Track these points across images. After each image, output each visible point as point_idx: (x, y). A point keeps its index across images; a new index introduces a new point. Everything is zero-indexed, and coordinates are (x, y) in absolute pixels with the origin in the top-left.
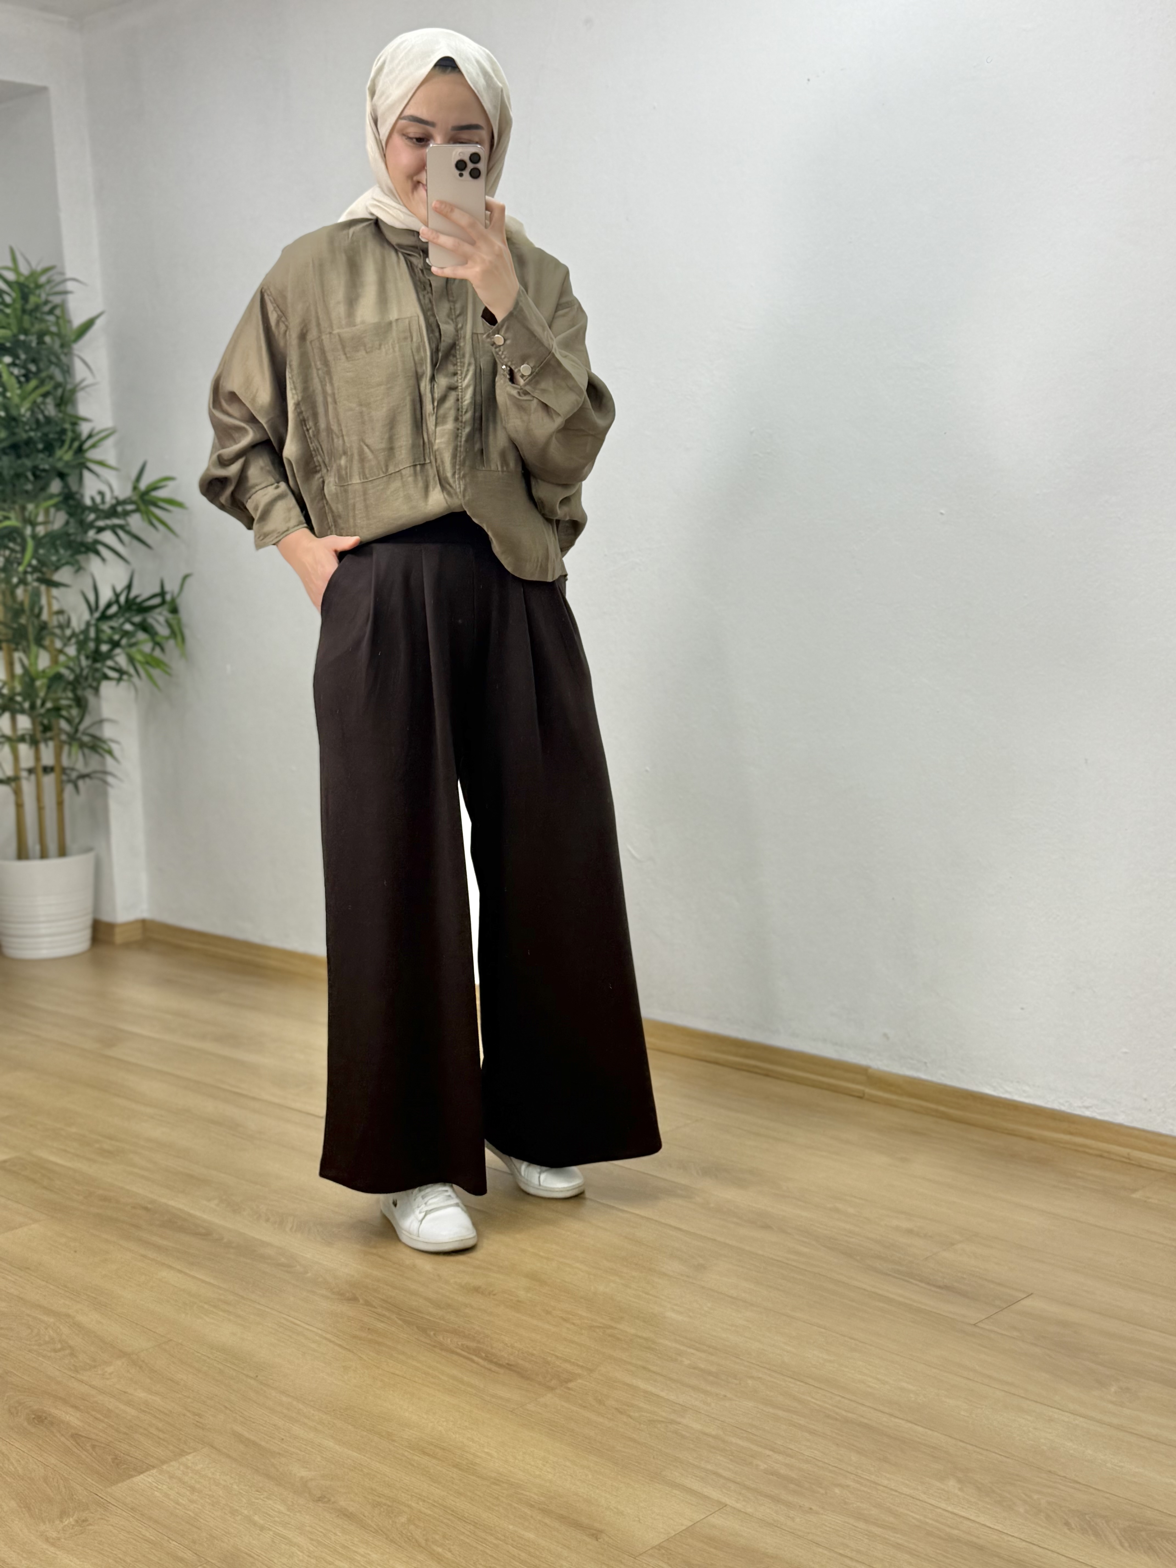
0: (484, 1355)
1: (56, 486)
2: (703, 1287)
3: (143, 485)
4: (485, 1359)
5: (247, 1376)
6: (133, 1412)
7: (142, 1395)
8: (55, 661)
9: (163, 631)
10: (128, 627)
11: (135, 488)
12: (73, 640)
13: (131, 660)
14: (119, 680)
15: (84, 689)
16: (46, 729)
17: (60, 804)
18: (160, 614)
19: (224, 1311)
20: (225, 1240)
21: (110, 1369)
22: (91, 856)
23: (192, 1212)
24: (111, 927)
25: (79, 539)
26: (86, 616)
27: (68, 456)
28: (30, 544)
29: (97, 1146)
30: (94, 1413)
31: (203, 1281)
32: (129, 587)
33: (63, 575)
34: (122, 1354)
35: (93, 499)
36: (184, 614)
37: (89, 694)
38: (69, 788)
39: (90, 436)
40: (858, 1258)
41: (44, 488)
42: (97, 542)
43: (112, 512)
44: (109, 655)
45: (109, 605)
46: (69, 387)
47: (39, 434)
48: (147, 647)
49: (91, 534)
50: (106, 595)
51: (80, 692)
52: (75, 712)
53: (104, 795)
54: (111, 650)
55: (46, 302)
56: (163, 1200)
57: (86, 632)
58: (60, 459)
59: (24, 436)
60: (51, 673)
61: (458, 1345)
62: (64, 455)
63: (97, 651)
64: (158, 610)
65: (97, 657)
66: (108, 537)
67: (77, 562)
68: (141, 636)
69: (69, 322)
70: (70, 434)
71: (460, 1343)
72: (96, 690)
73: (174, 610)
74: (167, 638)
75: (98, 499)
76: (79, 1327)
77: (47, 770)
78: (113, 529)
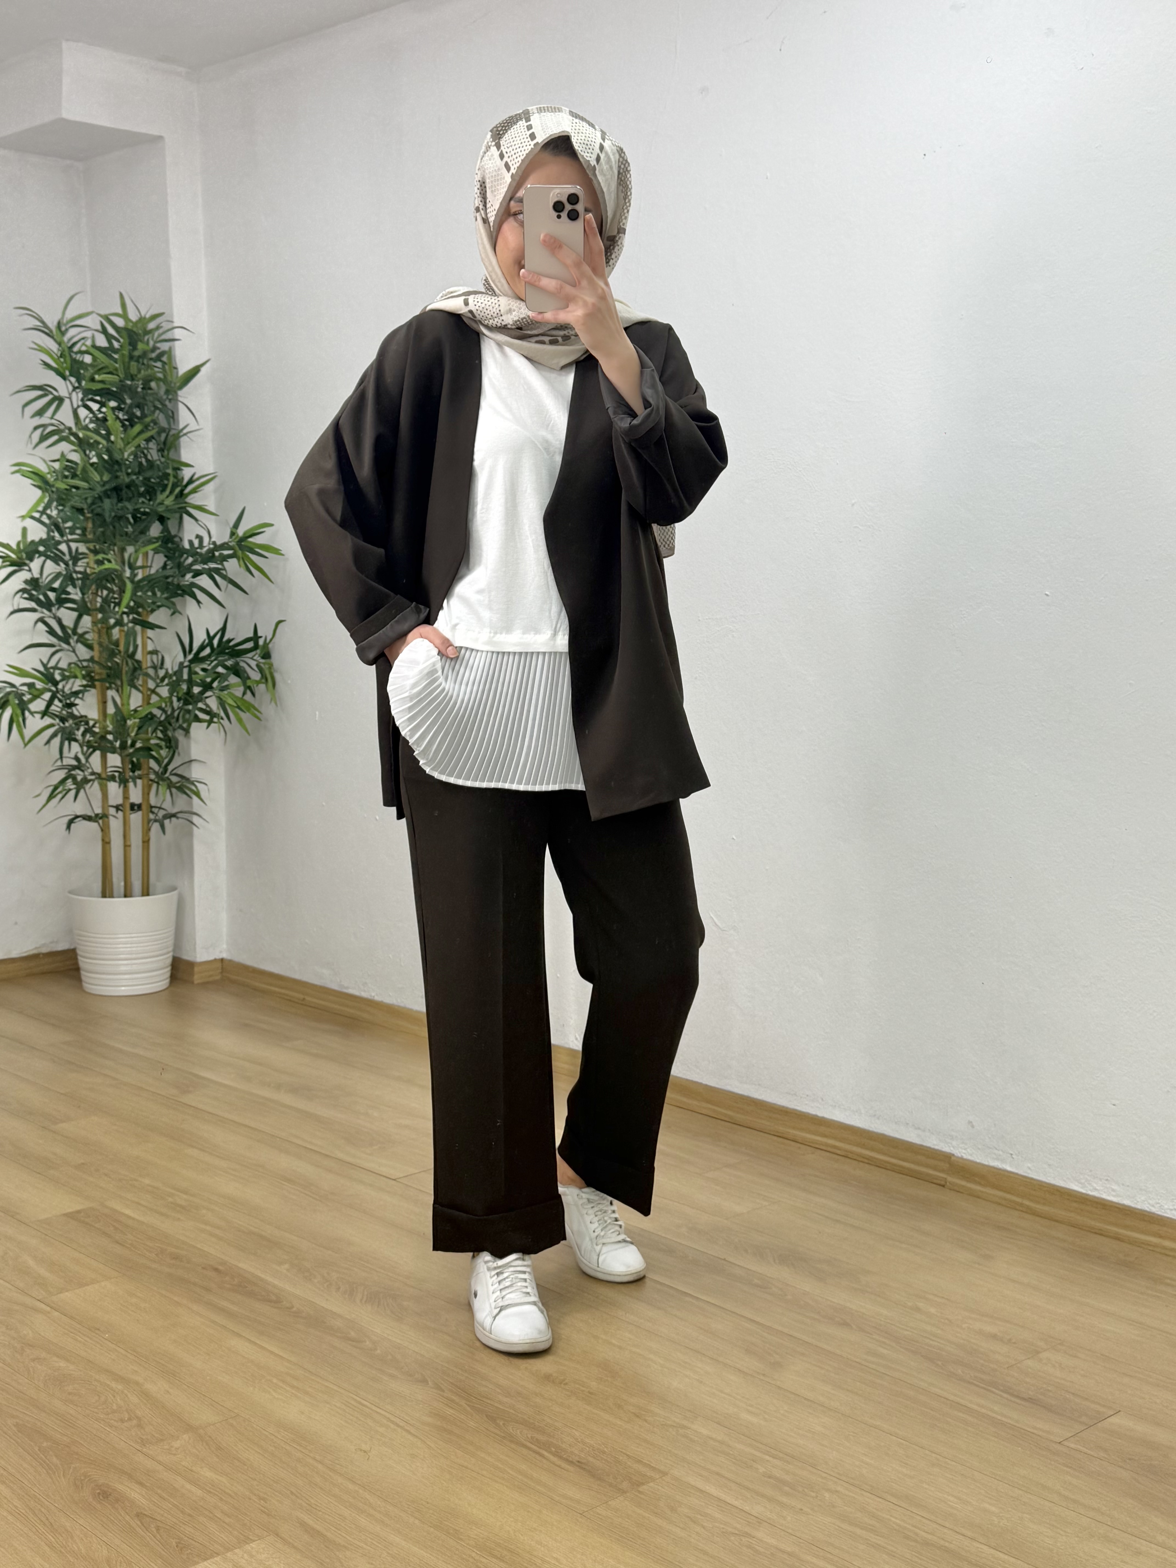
0: (553, 1450)
1: (155, 530)
2: (779, 1388)
3: (241, 532)
4: (554, 1455)
5: (314, 1459)
6: (199, 1492)
7: (208, 1474)
8: (147, 701)
9: (255, 676)
10: (220, 670)
11: (233, 534)
12: (166, 681)
13: (222, 703)
14: (210, 722)
15: (174, 730)
16: (135, 767)
17: (146, 842)
18: (252, 658)
19: (293, 1387)
20: (294, 1309)
21: (177, 1444)
22: (174, 895)
23: (263, 1276)
24: (191, 965)
25: (176, 581)
26: (181, 658)
27: (169, 502)
28: (129, 586)
29: (170, 1199)
30: (159, 1491)
31: (272, 1352)
32: (223, 630)
33: (158, 617)
34: (189, 1428)
35: (191, 542)
36: (275, 659)
37: (179, 735)
38: (156, 827)
39: (191, 481)
40: (940, 1363)
41: (143, 532)
42: (193, 585)
43: (210, 557)
44: (200, 697)
45: (202, 648)
46: (172, 432)
47: (141, 478)
48: (238, 691)
49: (188, 576)
50: (200, 638)
51: (170, 734)
52: (164, 752)
53: (190, 834)
54: (202, 693)
55: (154, 349)
56: (235, 1262)
57: (178, 673)
58: (161, 503)
59: (127, 480)
60: (143, 715)
61: (527, 1437)
62: (165, 499)
63: (189, 692)
64: (250, 655)
65: (188, 698)
66: (204, 581)
67: (174, 604)
68: (233, 679)
69: (176, 368)
70: (172, 479)
71: (529, 1436)
72: (187, 731)
73: (267, 655)
74: (258, 683)
75: (196, 543)
76: (146, 1395)
77: (134, 807)
78: (210, 574)
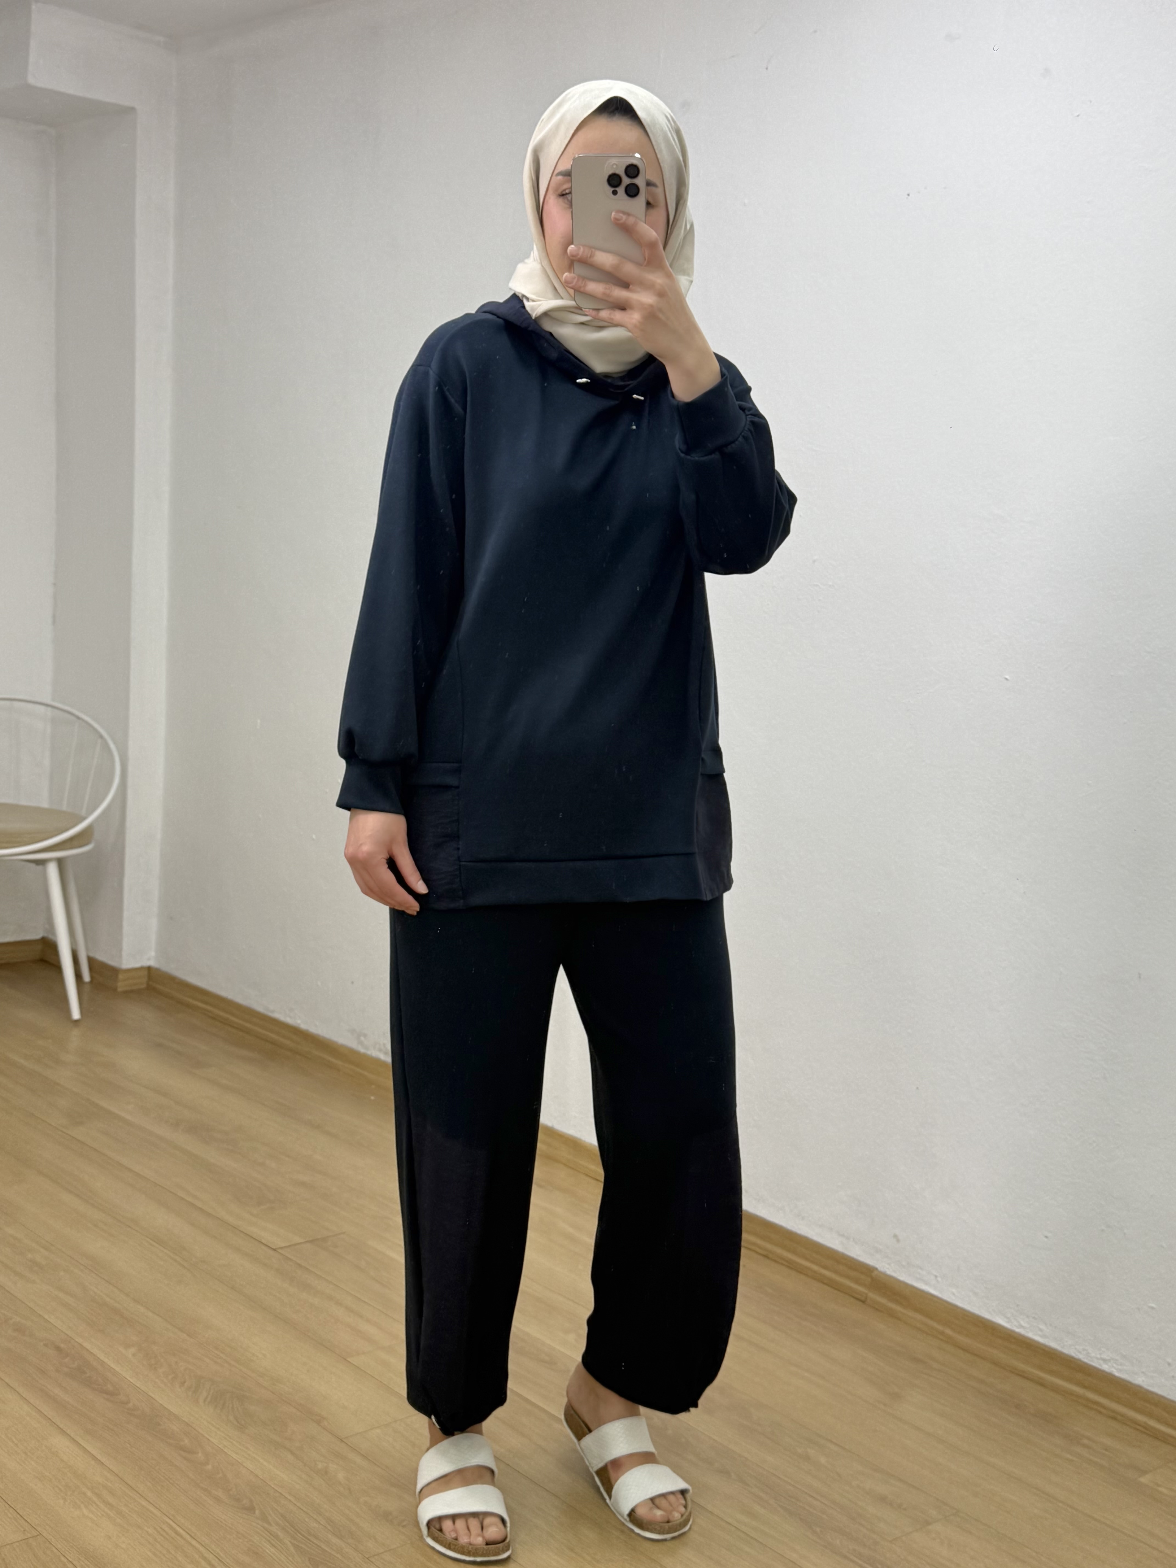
19: (107, 1504)
20: (130, 1405)
23: (106, 1360)
24: (115, 971)
29: (30, 1256)
40: (817, 1529)
56: (80, 1340)
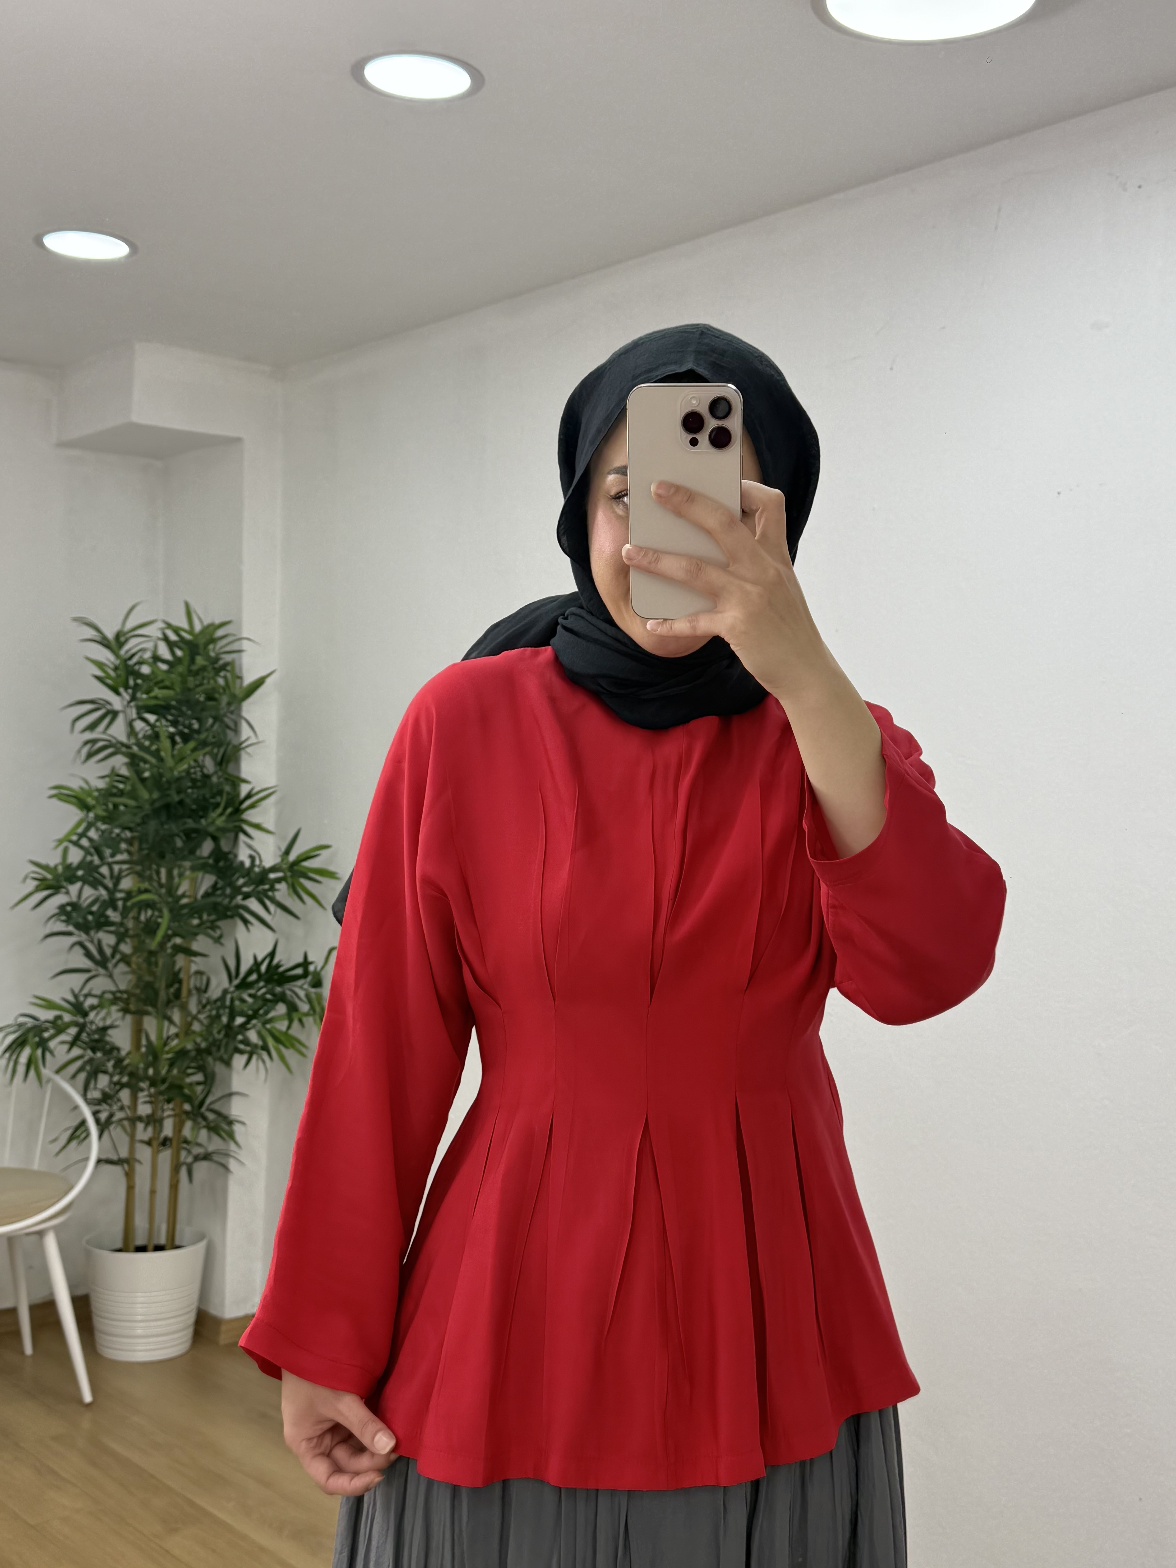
3: (292, 857)
9: (303, 1006)
11: (282, 860)
12: (209, 1007)
14: (250, 1056)
15: (215, 1061)
17: (174, 1187)
18: (301, 987)
22: (202, 1245)
24: (216, 1322)
25: (226, 901)
26: (225, 984)
27: (220, 822)
32: (271, 956)
33: (200, 944)
35: (242, 863)
38: (184, 1172)
39: (249, 796)
41: (192, 852)
42: (243, 908)
43: (260, 879)
44: (244, 1027)
45: (249, 973)
46: (230, 747)
49: (238, 898)
50: (247, 963)
51: (210, 1066)
52: (199, 1089)
54: (245, 1024)
55: (217, 659)
57: (222, 1000)
58: (213, 823)
60: (177, 1049)
62: (217, 819)
64: (300, 982)
66: (253, 904)
67: (219, 928)
70: (226, 797)
73: (315, 983)
77: (165, 1141)
78: (260, 897)
